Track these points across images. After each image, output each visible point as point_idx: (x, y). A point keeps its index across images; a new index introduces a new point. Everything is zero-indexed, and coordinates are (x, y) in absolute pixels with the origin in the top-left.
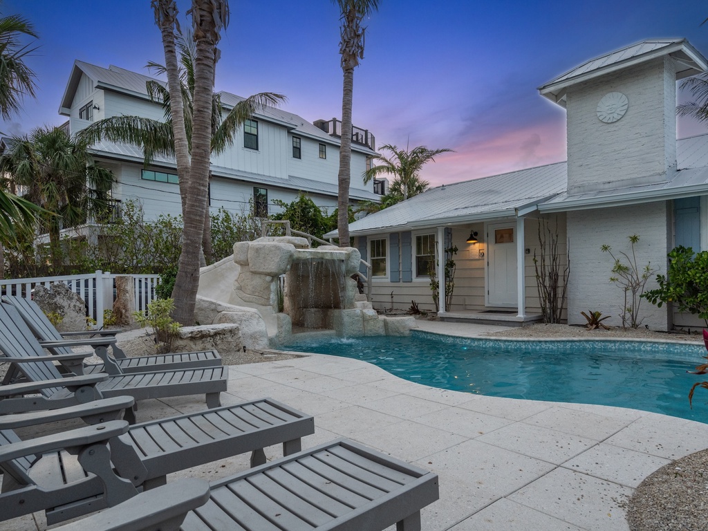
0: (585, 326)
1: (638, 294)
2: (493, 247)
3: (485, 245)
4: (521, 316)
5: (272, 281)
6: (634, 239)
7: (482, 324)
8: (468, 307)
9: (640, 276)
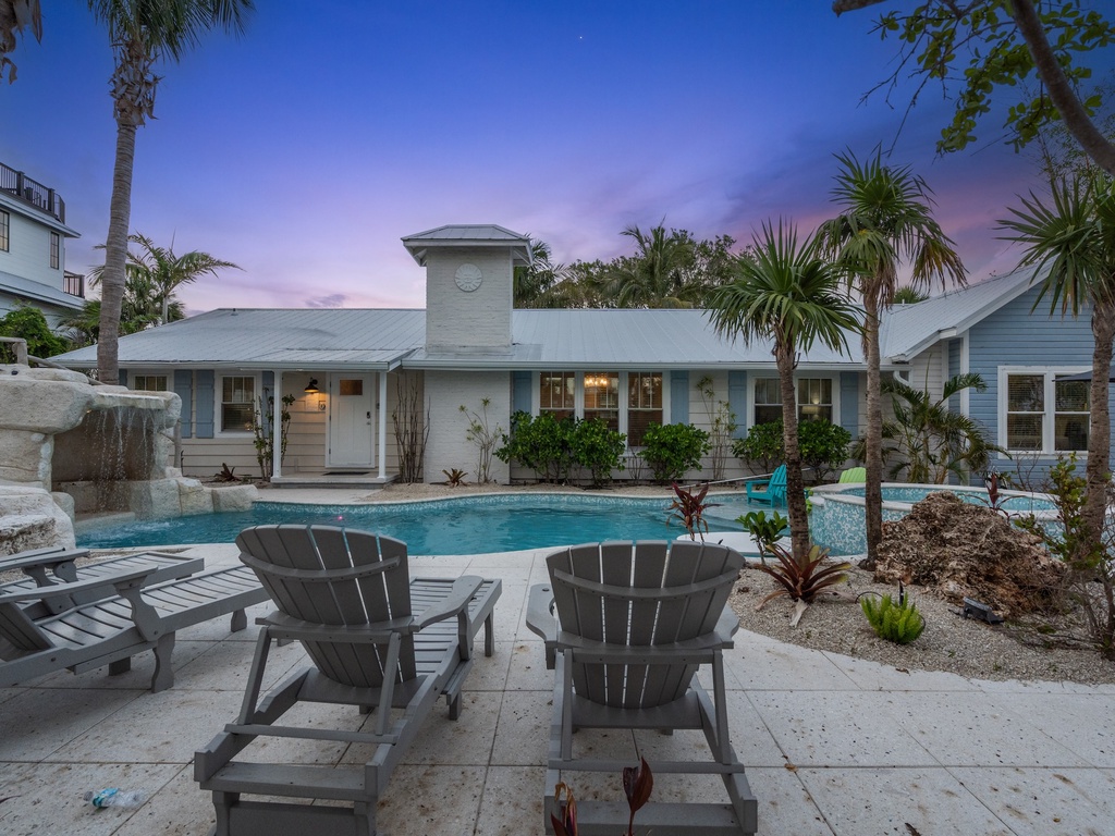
0: (445, 484)
1: (490, 452)
2: (335, 399)
3: (326, 397)
4: (382, 477)
5: (45, 440)
6: (486, 402)
7: (334, 488)
8: (301, 469)
9: (491, 436)
